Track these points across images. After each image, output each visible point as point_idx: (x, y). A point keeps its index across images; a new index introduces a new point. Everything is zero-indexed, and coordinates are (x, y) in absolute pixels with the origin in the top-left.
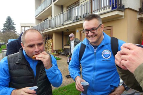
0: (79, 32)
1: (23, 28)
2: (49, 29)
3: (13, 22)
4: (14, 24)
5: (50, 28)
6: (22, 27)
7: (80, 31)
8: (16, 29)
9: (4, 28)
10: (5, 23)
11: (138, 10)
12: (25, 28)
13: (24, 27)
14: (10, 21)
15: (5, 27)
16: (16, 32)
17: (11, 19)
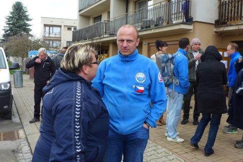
0: (147, 44)
1: (47, 28)
2: (104, 38)
3: (27, 14)
4: (28, 20)
5: (105, 36)
6: (45, 25)
7: (149, 44)
8: (31, 30)
9: (8, 26)
10: (10, 17)
11: (214, 22)
12: (51, 28)
13: (50, 26)
14: (20, 11)
15: (10, 24)
16: (32, 36)
17: (22, 7)
